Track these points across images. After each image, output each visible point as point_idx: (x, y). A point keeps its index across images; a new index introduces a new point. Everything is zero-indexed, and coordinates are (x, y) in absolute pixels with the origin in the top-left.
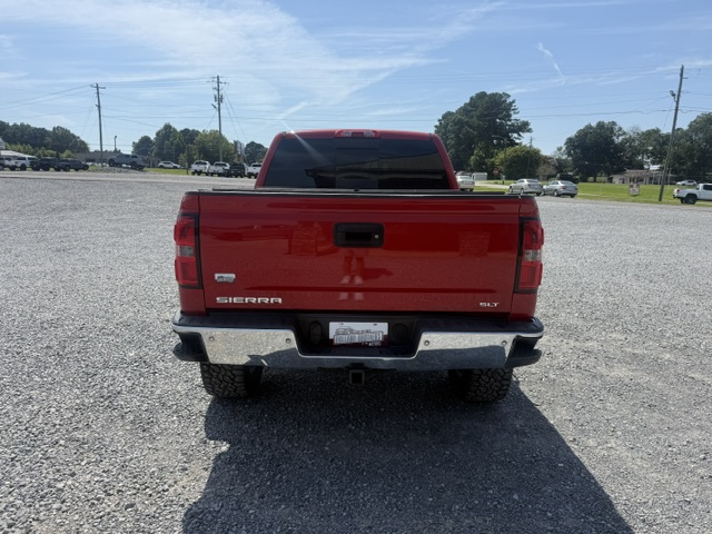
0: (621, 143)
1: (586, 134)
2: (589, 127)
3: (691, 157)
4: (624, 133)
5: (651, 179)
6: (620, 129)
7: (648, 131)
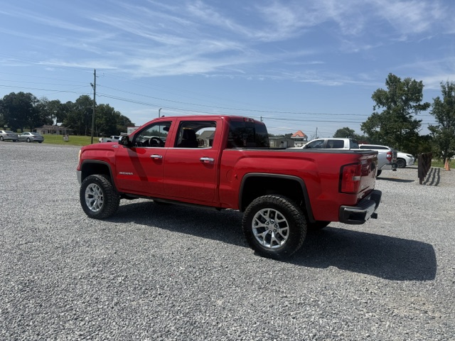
0: (37, 107)
1: (12, 99)
2: (13, 94)
3: (80, 119)
4: (38, 101)
5: (60, 131)
6: (35, 98)
7: (53, 101)
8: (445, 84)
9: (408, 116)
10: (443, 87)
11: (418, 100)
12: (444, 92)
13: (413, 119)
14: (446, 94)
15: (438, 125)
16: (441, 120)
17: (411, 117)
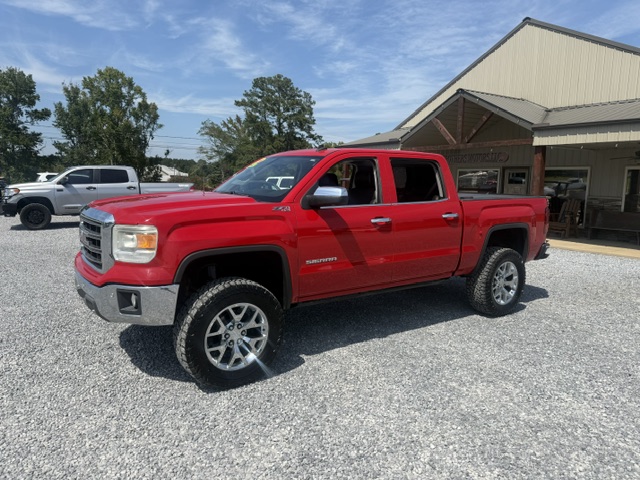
8: (67, 85)
9: (20, 126)
10: (66, 90)
11: (32, 103)
12: (68, 96)
13: (29, 132)
14: (70, 100)
15: (66, 141)
16: (69, 136)
17: (25, 128)
